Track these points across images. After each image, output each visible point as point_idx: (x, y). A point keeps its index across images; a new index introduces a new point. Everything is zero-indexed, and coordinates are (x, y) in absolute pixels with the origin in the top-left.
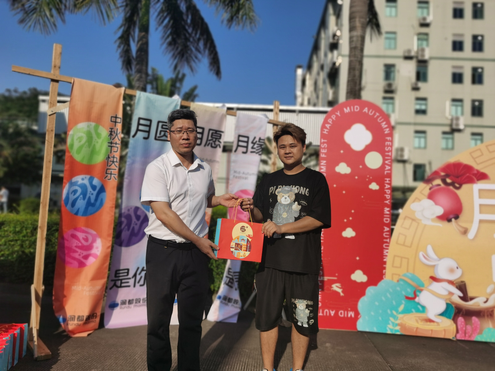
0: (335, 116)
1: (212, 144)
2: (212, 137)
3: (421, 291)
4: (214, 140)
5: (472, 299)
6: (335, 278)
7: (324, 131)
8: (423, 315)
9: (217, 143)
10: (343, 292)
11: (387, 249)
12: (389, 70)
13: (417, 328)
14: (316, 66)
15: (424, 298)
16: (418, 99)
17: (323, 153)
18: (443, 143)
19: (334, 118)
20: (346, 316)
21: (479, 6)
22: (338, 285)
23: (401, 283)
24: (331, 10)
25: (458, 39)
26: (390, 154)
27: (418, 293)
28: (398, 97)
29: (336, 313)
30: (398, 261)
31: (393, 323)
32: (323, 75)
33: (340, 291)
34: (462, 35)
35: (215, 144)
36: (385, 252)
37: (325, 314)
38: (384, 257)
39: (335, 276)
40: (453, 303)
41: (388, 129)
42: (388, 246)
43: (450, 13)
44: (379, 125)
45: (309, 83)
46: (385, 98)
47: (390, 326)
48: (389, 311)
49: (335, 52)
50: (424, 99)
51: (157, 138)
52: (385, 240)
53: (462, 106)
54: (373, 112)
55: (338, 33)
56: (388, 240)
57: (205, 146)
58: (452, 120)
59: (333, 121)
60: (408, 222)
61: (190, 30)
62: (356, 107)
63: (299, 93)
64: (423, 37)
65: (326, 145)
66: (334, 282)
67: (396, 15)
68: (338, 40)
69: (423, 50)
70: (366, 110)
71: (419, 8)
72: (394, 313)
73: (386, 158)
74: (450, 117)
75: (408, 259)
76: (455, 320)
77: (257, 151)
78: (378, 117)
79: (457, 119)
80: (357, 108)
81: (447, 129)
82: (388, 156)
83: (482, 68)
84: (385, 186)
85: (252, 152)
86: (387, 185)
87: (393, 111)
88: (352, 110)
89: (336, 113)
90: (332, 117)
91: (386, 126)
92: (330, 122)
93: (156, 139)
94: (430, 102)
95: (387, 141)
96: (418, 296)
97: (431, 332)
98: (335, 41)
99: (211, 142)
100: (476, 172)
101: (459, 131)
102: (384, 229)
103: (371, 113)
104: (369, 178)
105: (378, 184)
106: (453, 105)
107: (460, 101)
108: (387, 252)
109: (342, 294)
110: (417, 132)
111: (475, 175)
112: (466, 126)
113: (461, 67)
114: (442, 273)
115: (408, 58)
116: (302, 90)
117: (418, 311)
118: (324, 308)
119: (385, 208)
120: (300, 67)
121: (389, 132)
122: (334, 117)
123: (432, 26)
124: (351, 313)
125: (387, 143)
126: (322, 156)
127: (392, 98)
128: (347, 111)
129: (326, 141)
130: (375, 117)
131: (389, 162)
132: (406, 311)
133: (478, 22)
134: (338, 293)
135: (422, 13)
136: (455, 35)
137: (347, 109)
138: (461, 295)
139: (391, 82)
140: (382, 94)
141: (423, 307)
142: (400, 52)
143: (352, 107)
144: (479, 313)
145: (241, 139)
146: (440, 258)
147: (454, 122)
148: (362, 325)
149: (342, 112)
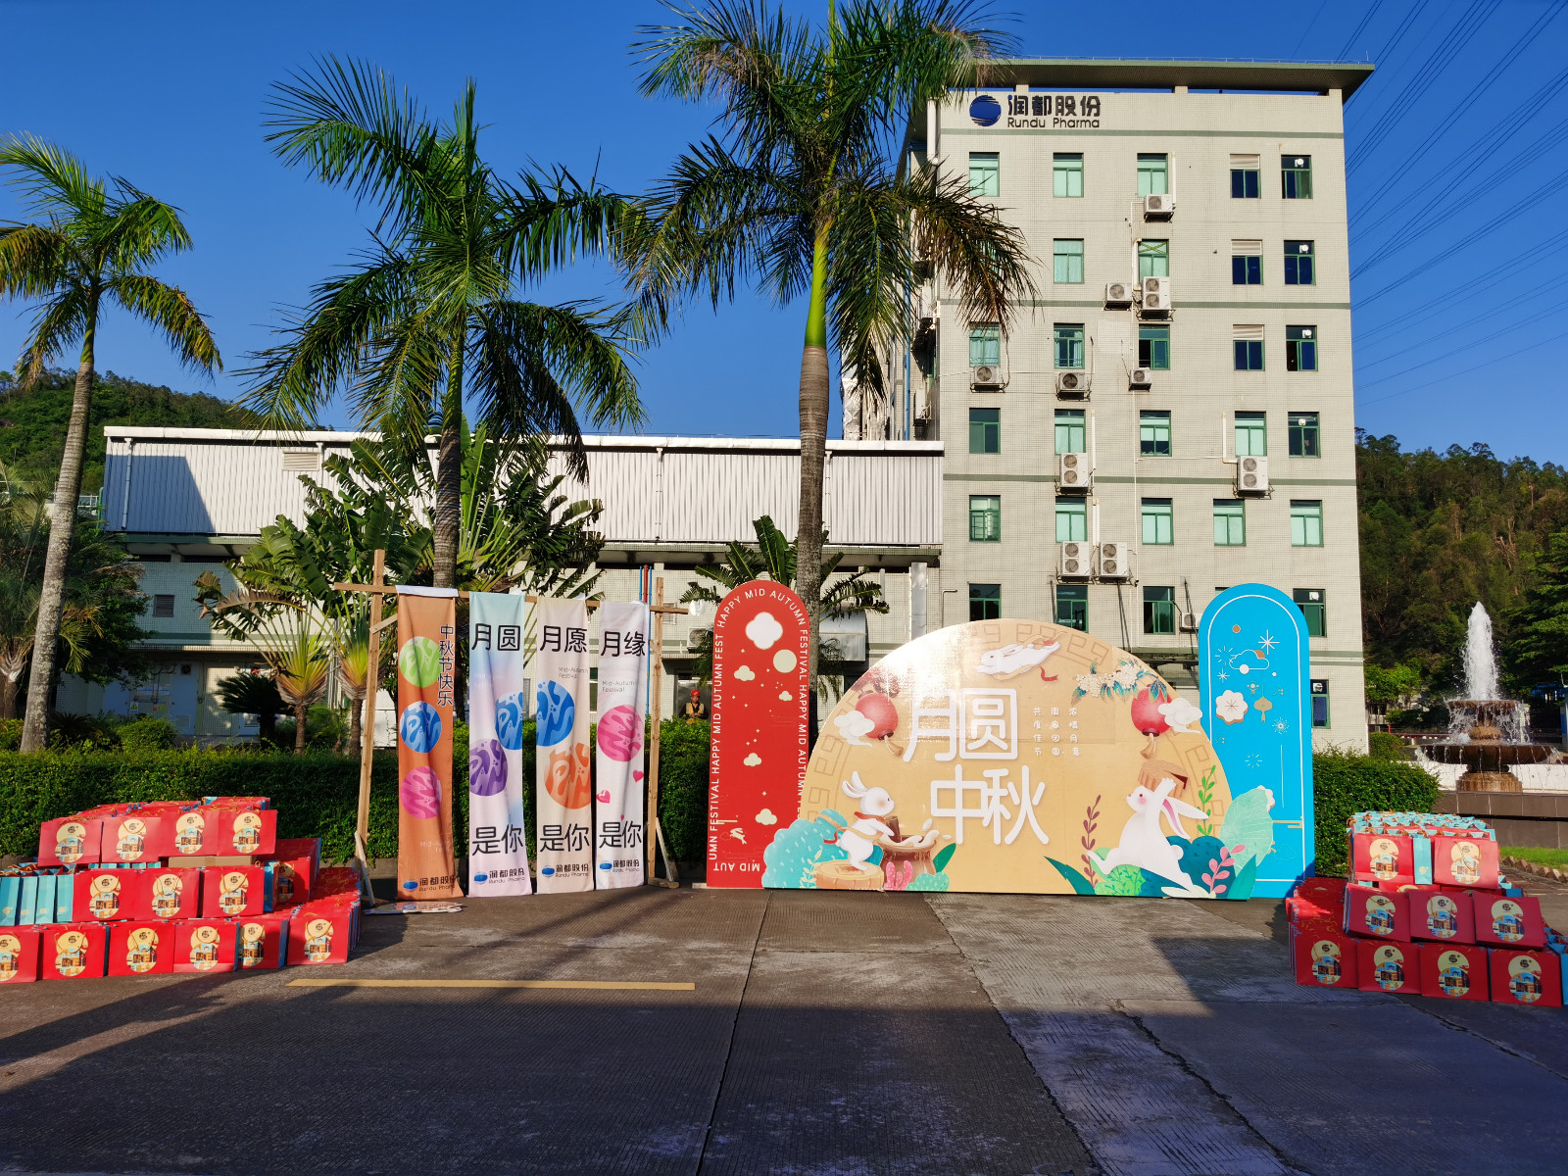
0: (733, 603)
1: (574, 647)
2: (572, 638)
4: (577, 641)
5: (904, 838)
6: (736, 821)
8: (844, 862)
9: (581, 645)
10: (745, 838)
11: (803, 779)
12: (1068, 338)
13: (836, 879)
15: (846, 841)
16: (1144, 413)
18: (1217, 530)
19: (732, 606)
20: (748, 869)
21: (1299, 162)
22: (739, 830)
23: (819, 822)
25: (1247, 252)
26: (807, 652)
27: (839, 835)
28: (1094, 409)
29: (737, 868)
30: (815, 793)
31: (807, 875)
33: (741, 837)
34: (1256, 242)
35: (579, 647)
36: (800, 784)
37: (723, 868)
38: (799, 790)
39: (735, 818)
40: (881, 845)
42: (804, 775)
43: (1224, 184)
46: (1059, 412)
47: (804, 879)
48: (803, 860)
50: (1165, 414)
52: (801, 768)
53: (1264, 429)
56: (804, 768)
58: (1237, 467)
59: (731, 610)
60: (829, 743)
62: (761, 590)
64: (1155, 249)
65: (722, 643)
66: (734, 826)
67: (1083, 193)
69: (1154, 284)
70: (774, 594)
71: (1142, 170)
72: (809, 861)
73: (802, 658)
74: (1233, 461)
75: (828, 791)
76: (883, 866)
77: (634, 651)
78: (790, 603)
79: (1251, 464)
80: (762, 592)
81: (1227, 492)
82: (804, 655)
83: (1313, 328)
84: (800, 696)
85: (625, 653)
86: (802, 694)
87: (1084, 446)
88: (756, 594)
89: (735, 599)
90: (730, 604)
92: (728, 612)
93: (499, 649)
94: (1177, 420)
95: (803, 635)
97: (852, 883)
101: (1259, 494)
102: (800, 753)
104: (779, 685)
105: (791, 693)
106: (1239, 428)
107: (1259, 415)
108: (802, 784)
109: (744, 842)
110: (1147, 501)
112: (1275, 482)
113: (1258, 327)
114: (869, 808)
115: (1116, 305)
117: (839, 857)
118: (720, 860)
119: (800, 724)
123: (1177, 219)
124: (755, 865)
125: (803, 638)
126: (717, 657)
127: (1080, 413)
128: (750, 596)
129: (721, 637)
131: (806, 664)
132: (825, 858)
133: (1297, 205)
134: (739, 841)
135: (1151, 185)
136: (1238, 242)
137: (749, 593)
138: (892, 834)
139: (1075, 369)
140: (1052, 402)
141: (845, 852)
142: (1096, 290)
143: (756, 591)
144: (911, 856)
145: (609, 636)
146: (868, 787)
147: (1243, 472)
148: (768, 880)
149: (743, 597)
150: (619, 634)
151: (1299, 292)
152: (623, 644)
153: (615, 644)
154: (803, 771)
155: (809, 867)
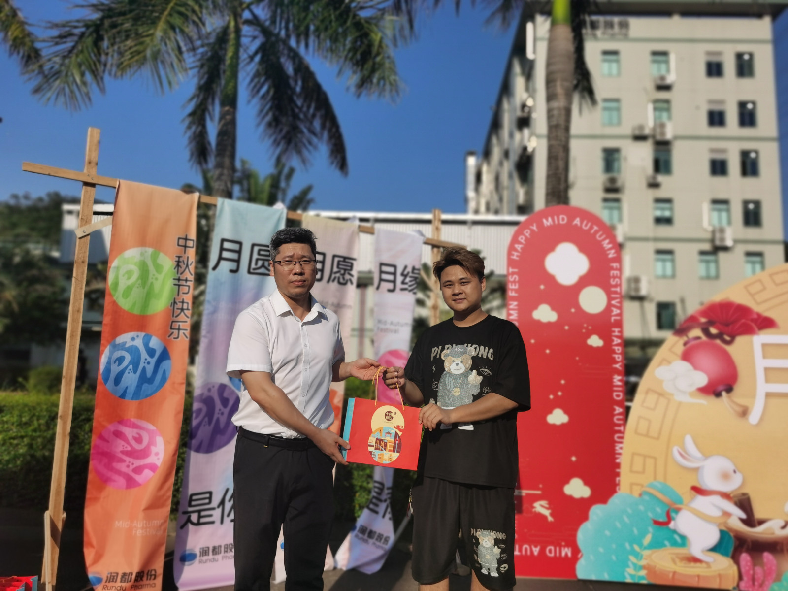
0: (529, 232)
1: (339, 278)
2: (338, 267)
3: (678, 510)
4: (342, 272)
5: (761, 522)
6: (539, 492)
7: (513, 255)
8: (682, 551)
9: (347, 277)
10: (551, 515)
11: (621, 443)
12: (611, 157)
13: (674, 573)
14: (496, 153)
15: (683, 522)
16: (658, 201)
17: (512, 290)
18: (701, 269)
19: (528, 235)
20: (558, 554)
21: (746, 57)
22: (544, 503)
23: (646, 498)
24: (517, 68)
25: (716, 108)
26: (618, 289)
27: (673, 514)
28: (626, 198)
29: (542, 551)
30: (638, 461)
31: (635, 565)
32: (508, 166)
33: (546, 513)
34: (722, 102)
35: (344, 279)
36: (617, 448)
37: (524, 552)
38: (617, 456)
39: (538, 489)
40: (731, 530)
41: (613, 251)
42: (622, 438)
43: (702, 69)
44: (599, 244)
45: (486, 178)
46: (606, 200)
47: (631, 570)
48: (627, 546)
49: (526, 131)
50: (668, 201)
51: (252, 271)
52: (617, 428)
53: (728, 211)
54: (589, 224)
55: (530, 103)
56: (622, 428)
57: (328, 281)
58: (713, 232)
59: (527, 239)
60: (652, 398)
61: (299, 103)
62: (561, 217)
63: (471, 194)
64: (663, 106)
65: (516, 277)
66: (537, 498)
67: (619, 74)
68: (530, 113)
69: (663, 126)
70: (577, 221)
71: (654, 61)
72: (636, 548)
73: (613, 296)
74: (710, 229)
75: (655, 459)
76: (735, 558)
77: (410, 288)
78: (597, 232)
79: (722, 231)
80: (563, 219)
81: (707, 247)
82: (616, 292)
83: (757, 152)
84: (613, 341)
85: (402, 289)
86: (615, 339)
87: (620, 220)
88: (556, 222)
89: (531, 227)
90: (525, 232)
91: (610, 246)
92: (523, 241)
93: (249, 272)
94: (677, 205)
95: (612, 269)
96: (674, 519)
97: (697, 579)
98: (525, 115)
99: (338, 275)
100: (755, 316)
101: (725, 249)
102: (614, 410)
103: (586, 225)
104: (586, 328)
105: (601, 337)
106: (714, 210)
107: (725, 202)
108: (621, 448)
109: (550, 519)
110: (659, 252)
111: (755, 321)
112: (736, 241)
113: (723, 151)
114: (710, 481)
115: (640, 138)
116: (477, 189)
117: (674, 544)
118: (522, 541)
119: (613, 375)
120: (472, 153)
121: (615, 255)
122: (527, 233)
123: (675, 89)
124: (566, 549)
125: (613, 273)
126: (511, 294)
127: (617, 200)
128: (549, 224)
129: (516, 270)
130: (593, 231)
131: (618, 302)
132: (656, 545)
133: (746, 82)
134: (545, 517)
135: (659, 69)
136: (711, 102)
137: (547, 220)
138: (744, 516)
139: (615, 175)
140: (601, 194)
141: (683, 538)
142: (627, 128)
143: (556, 218)
144: (774, 546)
145: (385, 269)
146: (706, 456)
147: (718, 236)
148: (584, 570)
149: (540, 225)
150: (395, 267)
151: (747, 132)
152: (400, 279)
153: (391, 277)
154: (619, 432)
155: (638, 556)
